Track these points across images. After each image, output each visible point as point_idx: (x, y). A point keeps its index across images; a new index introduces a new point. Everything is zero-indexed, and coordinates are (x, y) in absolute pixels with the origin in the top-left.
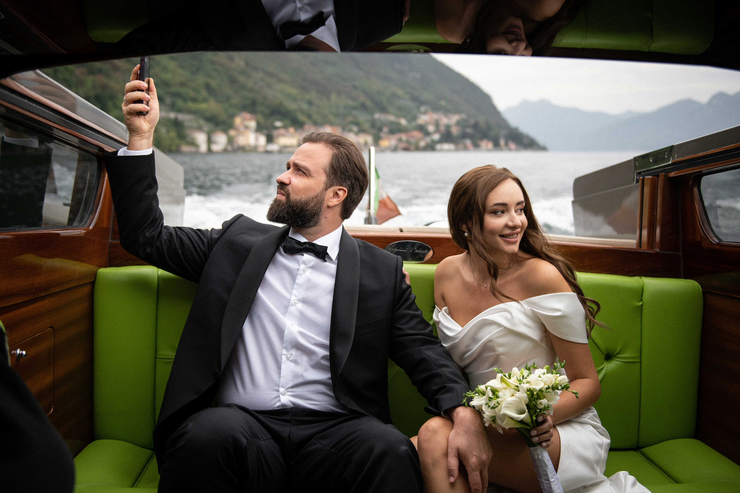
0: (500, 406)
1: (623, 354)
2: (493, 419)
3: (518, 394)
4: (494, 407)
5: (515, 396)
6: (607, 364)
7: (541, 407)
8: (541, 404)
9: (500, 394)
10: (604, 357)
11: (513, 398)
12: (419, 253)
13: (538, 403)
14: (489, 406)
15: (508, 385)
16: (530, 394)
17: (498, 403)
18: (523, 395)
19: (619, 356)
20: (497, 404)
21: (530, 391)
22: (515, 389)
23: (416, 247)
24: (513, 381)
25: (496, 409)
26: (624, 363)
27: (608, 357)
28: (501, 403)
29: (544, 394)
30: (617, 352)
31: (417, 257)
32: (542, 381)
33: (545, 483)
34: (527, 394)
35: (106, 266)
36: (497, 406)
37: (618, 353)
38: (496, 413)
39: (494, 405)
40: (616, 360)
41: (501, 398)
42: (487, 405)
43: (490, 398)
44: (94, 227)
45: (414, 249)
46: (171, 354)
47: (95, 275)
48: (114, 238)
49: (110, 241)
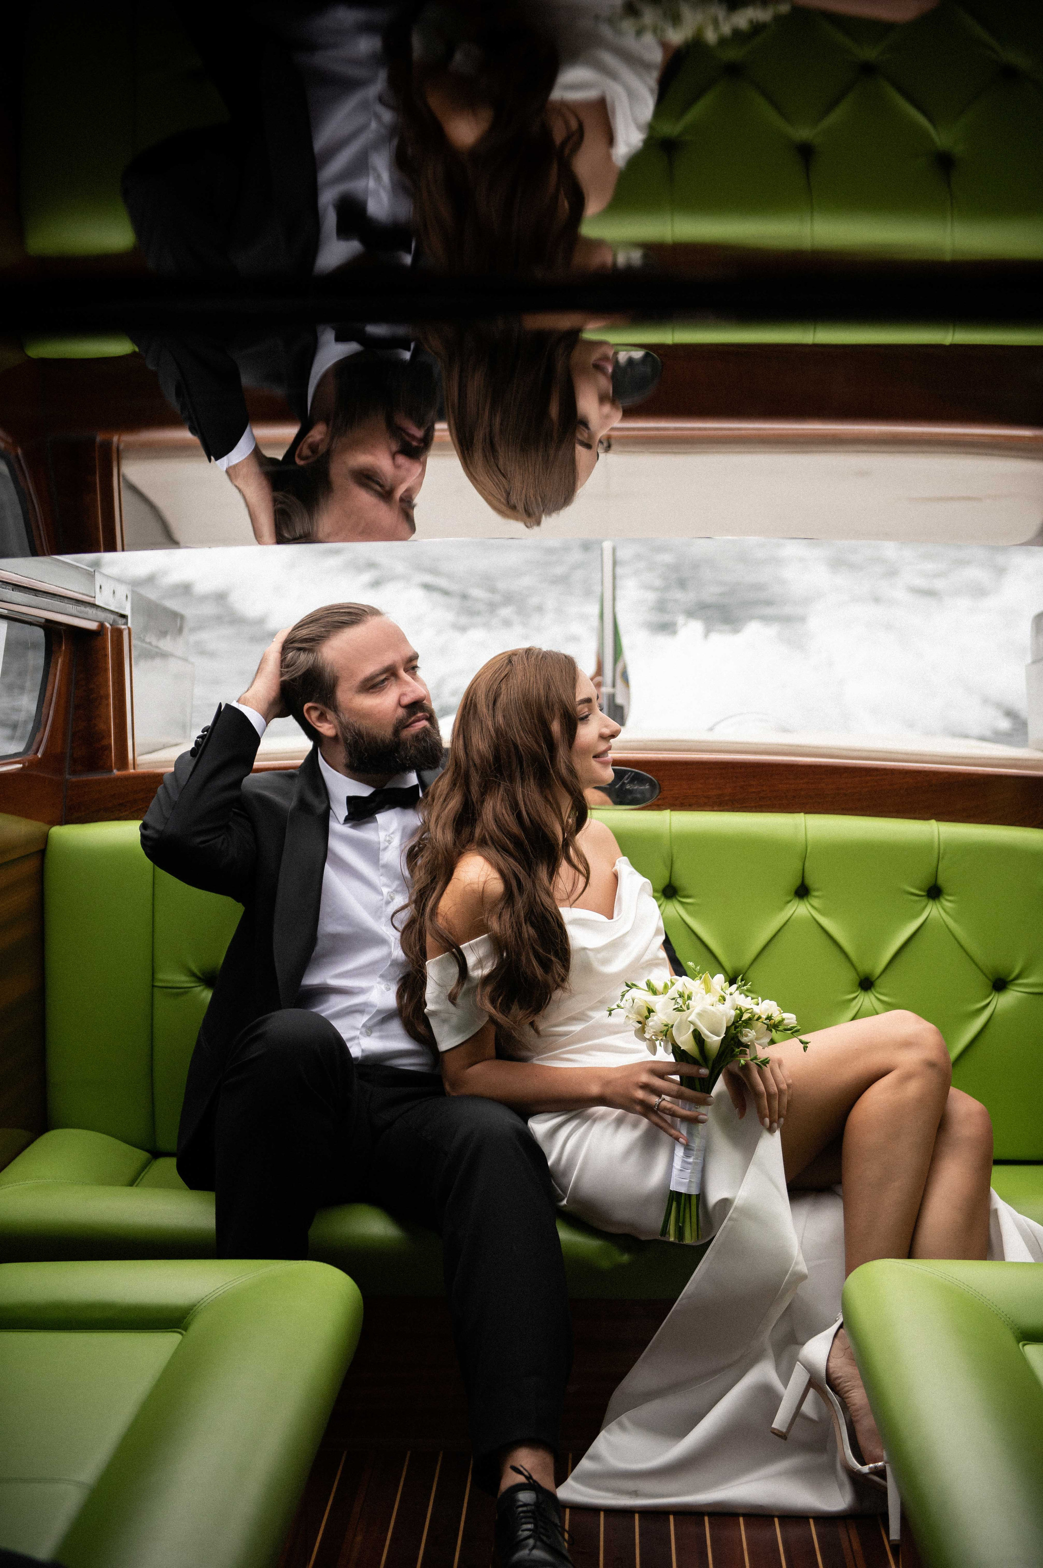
1: (1027, 977)
6: (997, 994)
10: (991, 984)
12: (633, 789)
19: (1020, 981)
23: (627, 780)
26: (1032, 996)
27: (1000, 985)
30: (1016, 972)
31: (630, 797)
35: (61, 823)
37: (1018, 977)
40: (1013, 990)
44: (44, 755)
45: (624, 783)
46: (181, 979)
47: (45, 839)
48: (74, 772)
49: (68, 777)
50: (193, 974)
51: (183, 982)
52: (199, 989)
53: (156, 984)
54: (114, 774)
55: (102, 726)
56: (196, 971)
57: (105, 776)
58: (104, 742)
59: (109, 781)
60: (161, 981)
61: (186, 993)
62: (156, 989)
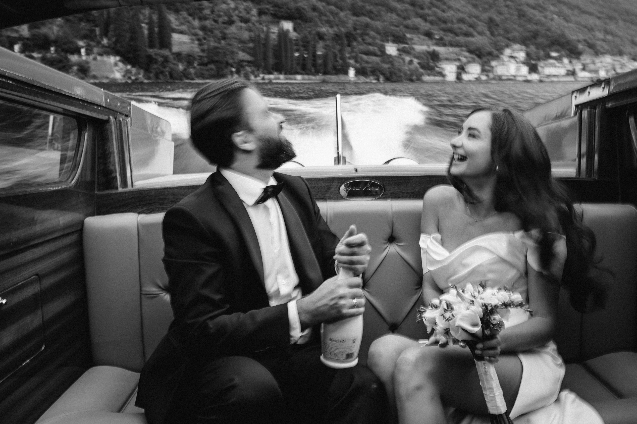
0: (454, 319)
2: (446, 331)
3: (473, 308)
4: (449, 319)
5: (470, 310)
7: (494, 322)
8: (494, 319)
9: (455, 307)
11: (468, 312)
13: (492, 319)
14: (444, 317)
15: (463, 299)
16: (485, 309)
17: (453, 315)
18: (478, 310)
20: (451, 317)
21: (485, 306)
22: (470, 303)
24: (467, 296)
25: (450, 321)
28: (456, 316)
29: (498, 310)
32: (496, 298)
33: (489, 396)
34: (482, 309)
35: (91, 216)
36: (452, 319)
38: (449, 324)
39: (449, 317)
41: (456, 311)
42: (442, 317)
43: (446, 310)
46: (154, 290)
47: (82, 223)
48: (99, 190)
49: (96, 192)
50: (160, 287)
51: (156, 291)
52: (163, 294)
53: (143, 292)
54: (119, 191)
55: (112, 167)
56: (161, 285)
57: (114, 192)
58: (113, 175)
59: (116, 194)
60: (146, 291)
61: (156, 297)
62: (142, 295)
